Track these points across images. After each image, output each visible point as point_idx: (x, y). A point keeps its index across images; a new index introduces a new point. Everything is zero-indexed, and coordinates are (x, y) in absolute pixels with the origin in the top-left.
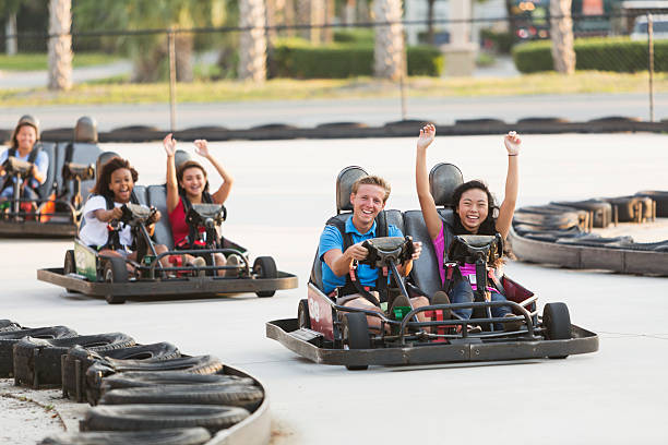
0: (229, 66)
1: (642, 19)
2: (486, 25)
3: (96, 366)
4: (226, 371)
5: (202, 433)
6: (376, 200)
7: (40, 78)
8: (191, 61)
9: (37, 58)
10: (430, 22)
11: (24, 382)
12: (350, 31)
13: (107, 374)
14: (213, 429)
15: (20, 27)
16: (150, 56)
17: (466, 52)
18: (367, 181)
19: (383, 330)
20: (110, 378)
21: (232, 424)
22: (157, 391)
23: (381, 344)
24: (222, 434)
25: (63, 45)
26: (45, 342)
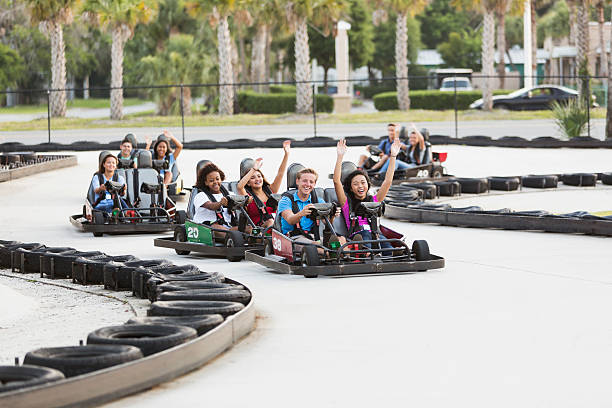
0: (212, 106)
1: (446, 80)
2: (357, 83)
3: (153, 278)
4: (227, 281)
5: (219, 317)
6: (311, 182)
7: (106, 113)
8: (189, 103)
9: (103, 101)
10: (325, 81)
11: (110, 287)
12: (280, 86)
13: (160, 283)
14: (225, 315)
15: (90, 84)
16: (166, 100)
17: (347, 98)
18: (305, 171)
19: (324, 256)
20: (162, 285)
21: (236, 312)
22: (189, 292)
23: (324, 263)
24: (230, 318)
25: (117, 94)
26: (122, 264)
